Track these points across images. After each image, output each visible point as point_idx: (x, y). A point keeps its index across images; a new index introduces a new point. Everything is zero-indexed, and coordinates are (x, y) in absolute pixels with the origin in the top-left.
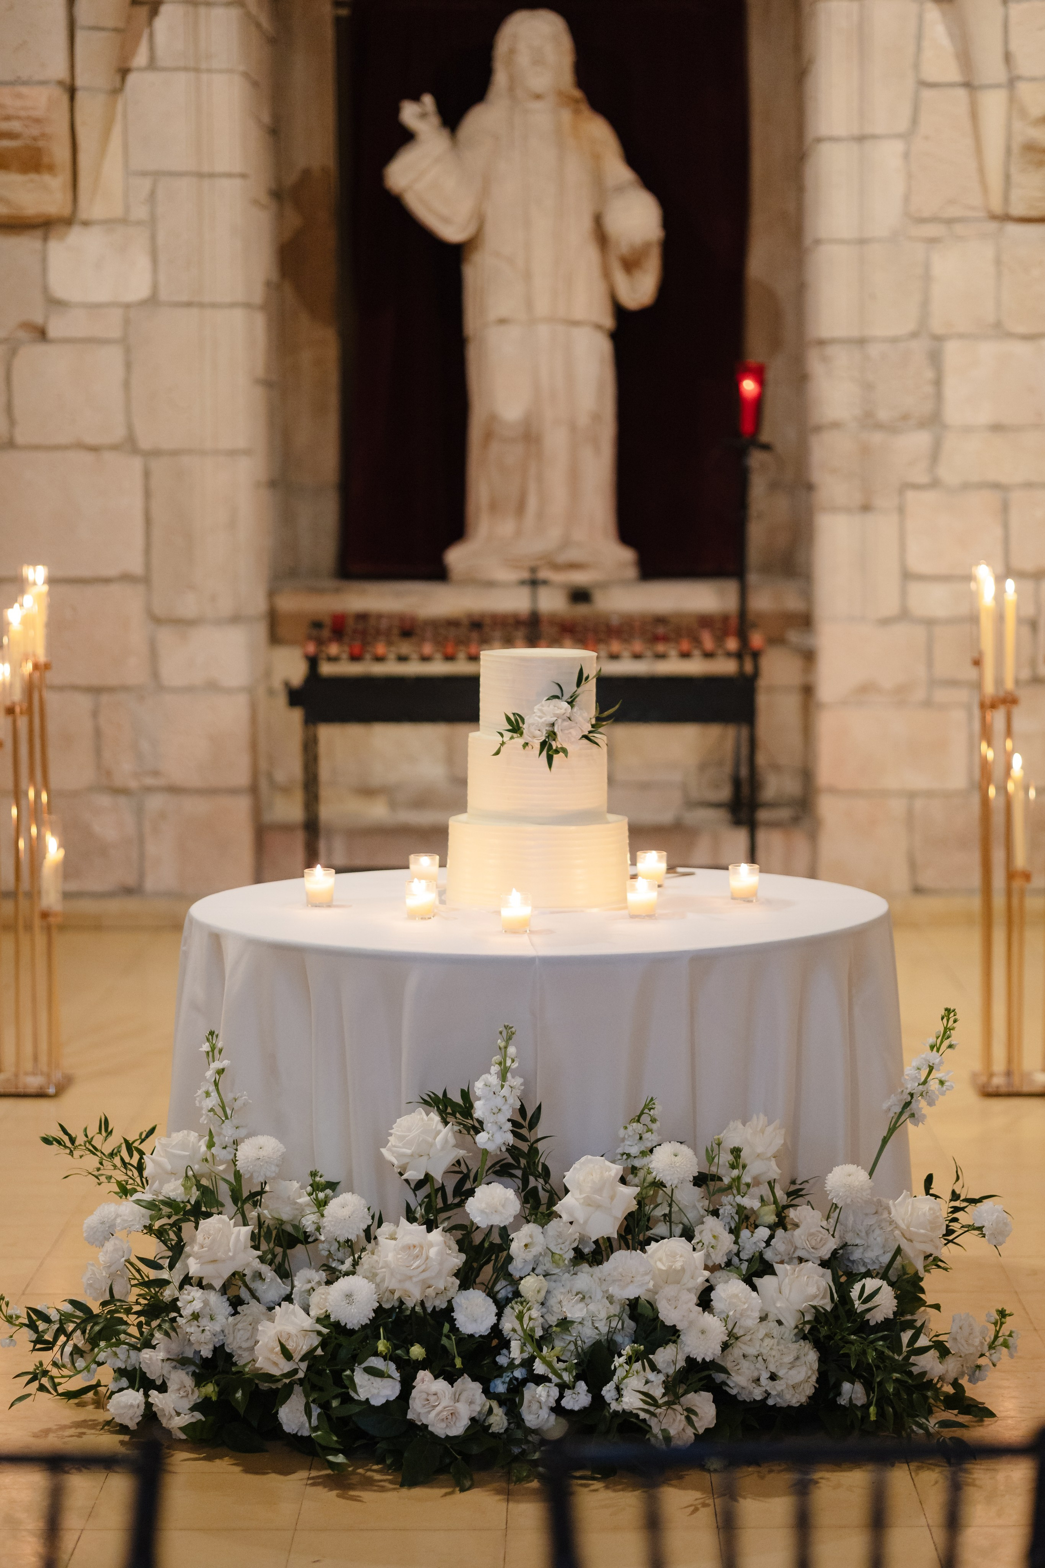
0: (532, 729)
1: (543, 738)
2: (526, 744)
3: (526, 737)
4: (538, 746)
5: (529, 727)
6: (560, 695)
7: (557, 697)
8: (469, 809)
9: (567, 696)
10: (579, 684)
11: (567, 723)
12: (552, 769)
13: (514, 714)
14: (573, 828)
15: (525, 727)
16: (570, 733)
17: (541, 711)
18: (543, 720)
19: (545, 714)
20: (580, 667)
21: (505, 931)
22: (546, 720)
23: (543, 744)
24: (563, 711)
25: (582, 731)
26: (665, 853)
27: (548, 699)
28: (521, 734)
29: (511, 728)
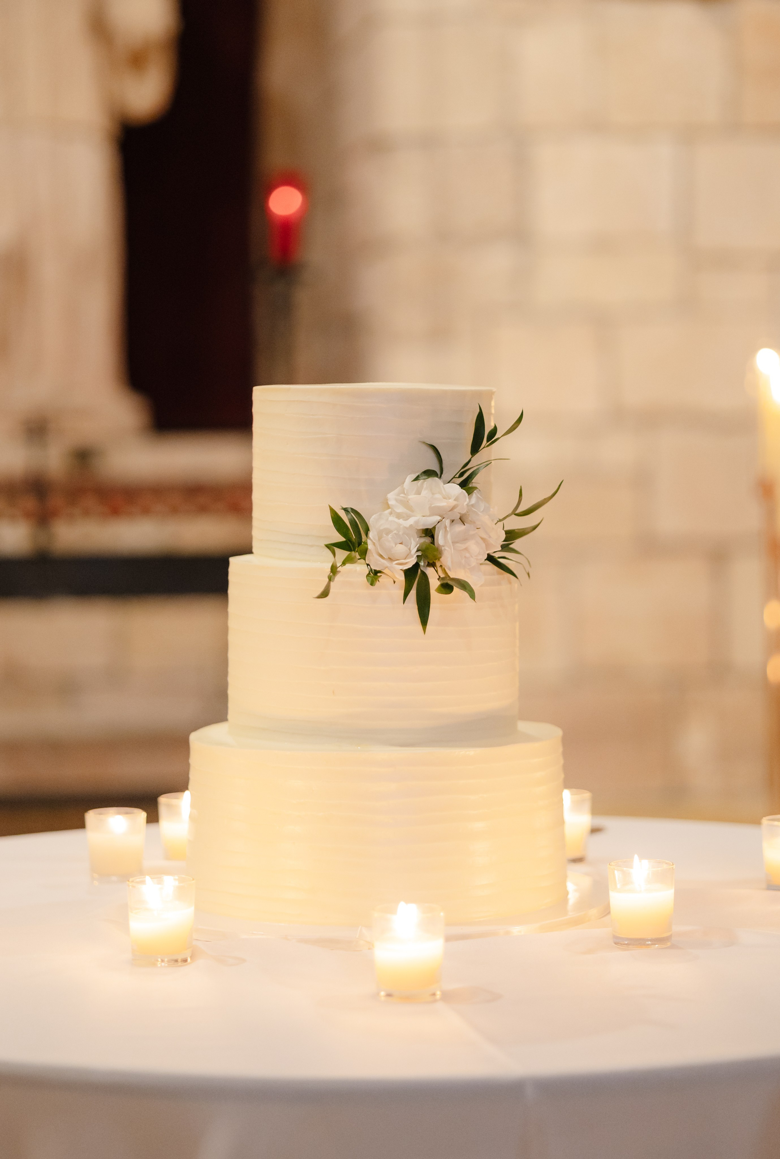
0: (389, 541)
1: (411, 562)
2: (374, 575)
3: (375, 561)
4: (401, 578)
5: (380, 538)
6: (437, 469)
7: (429, 473)
8: (230, 716)
9: (451, 469)
10: (475, 448)
11: (459, 528)
12: (429, 627)
13: (345, 510)
14: (471, 752)
15: (371, 542)
16: (466, 549)
17: (405, 504)
18: (411, 521)
19: (412, 511)
20: (478, 410)
21: (389, 995)
22: (417, 522)
23: (411, 574)
24: (452, 502)
25: (488, 545)
26: (587, 795)
27: (417, 479)
28: (364, 554)
29: (343, 539)
